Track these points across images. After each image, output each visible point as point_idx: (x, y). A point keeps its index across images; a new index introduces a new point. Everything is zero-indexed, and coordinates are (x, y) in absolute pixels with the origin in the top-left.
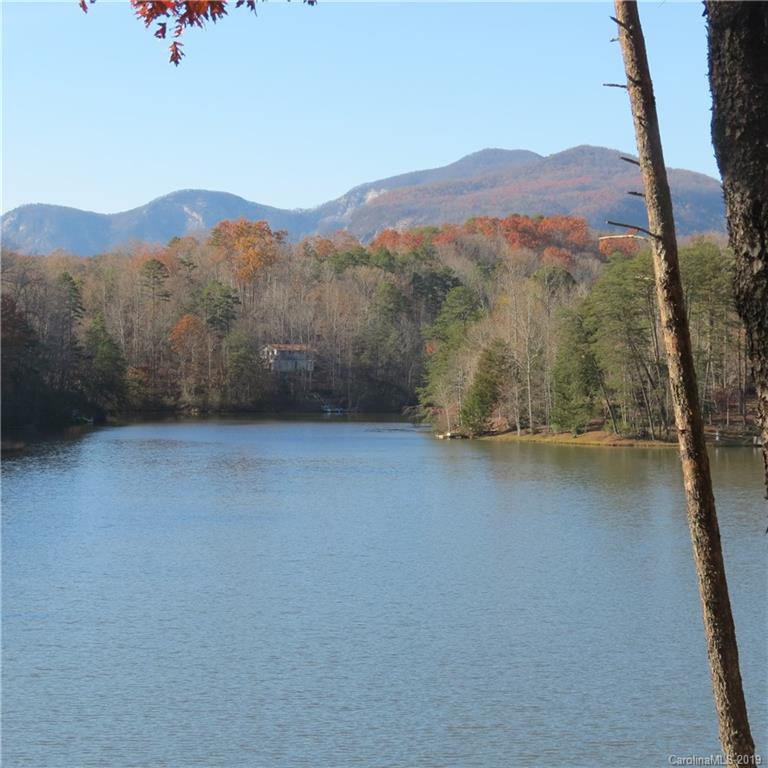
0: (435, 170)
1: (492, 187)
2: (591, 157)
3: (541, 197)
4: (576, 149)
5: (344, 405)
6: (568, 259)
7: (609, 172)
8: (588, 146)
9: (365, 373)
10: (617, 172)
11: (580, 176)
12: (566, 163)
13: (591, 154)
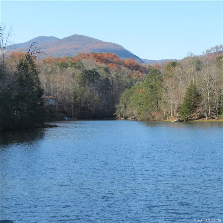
0: (22, 43)
1: (45, 49)
2: (78, 38)
3: (63, 52)
4: (73, 36)
5: (71, 117)
7: (85, 43)
8: (77, 35)
10: (87, 43)
11: (75, 45)
12: (70, 40)
13: (78, 37)
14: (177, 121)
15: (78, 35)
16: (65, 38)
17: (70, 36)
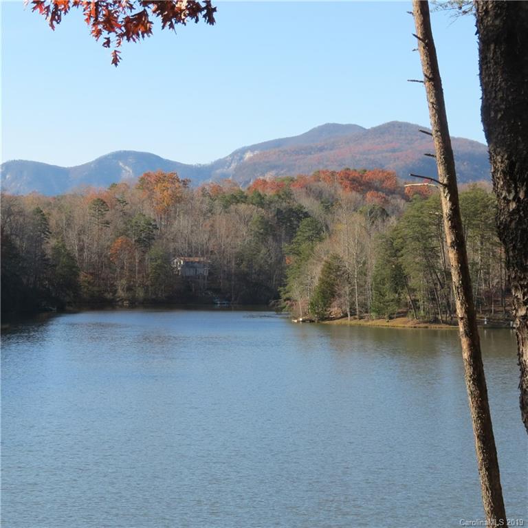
0: (293, 138)
1: (331, 149)
2: (400, 129)
3: (365, 156)
4: (388, 124)
5: (229, 300)
6: (383, 200)
7: (412, 140)
8: (397, 122)
9: (243, 277)
10: (417, 140)
11: (392, 142)
12: (382, 133)
13: (400, 127)
14: (303, 321)
15: (400, 123)
16: (372, 128)
17: (383, 125)
